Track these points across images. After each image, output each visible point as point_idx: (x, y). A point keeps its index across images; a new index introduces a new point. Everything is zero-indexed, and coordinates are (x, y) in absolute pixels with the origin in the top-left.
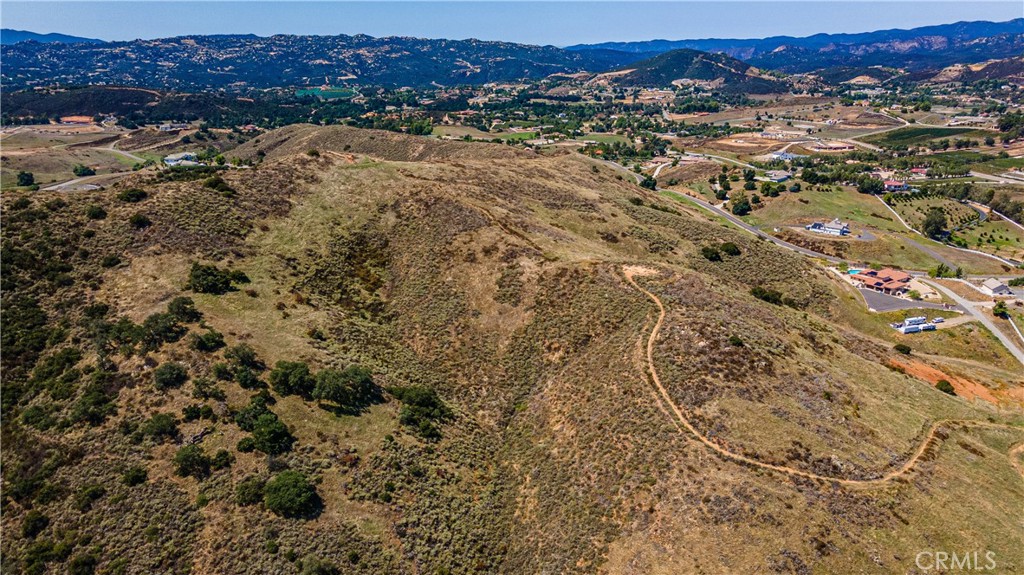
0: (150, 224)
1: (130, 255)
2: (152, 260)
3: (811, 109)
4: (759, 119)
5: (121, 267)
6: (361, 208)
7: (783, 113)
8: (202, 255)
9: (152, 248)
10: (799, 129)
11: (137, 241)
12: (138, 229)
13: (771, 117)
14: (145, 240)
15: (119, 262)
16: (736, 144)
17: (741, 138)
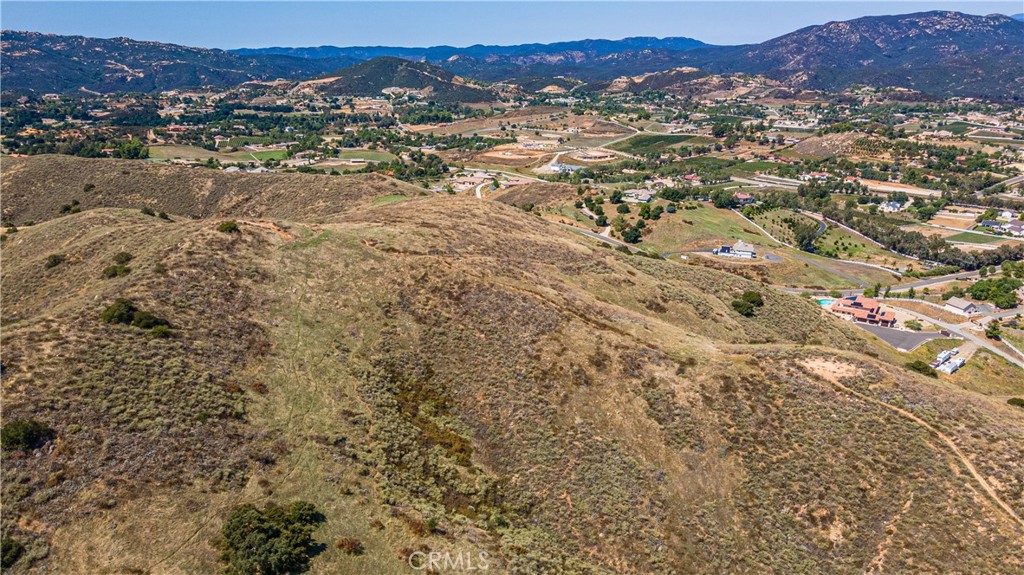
0: (51, 434)
1: (41, 527)
2: (103, 525)
3: (549, 119)
4: (504, 129)
5: (33, 562)
6: (360, 315)
7: (524, 123)
8: (207, 485)
9: (85, 494)
10: (548, 139)
11: (41, 484)
12: (27, 454)
13: (514, 126)
14: (61, 479)
15: (21, 551)
16: (504, 157)
17: (507, 150)
